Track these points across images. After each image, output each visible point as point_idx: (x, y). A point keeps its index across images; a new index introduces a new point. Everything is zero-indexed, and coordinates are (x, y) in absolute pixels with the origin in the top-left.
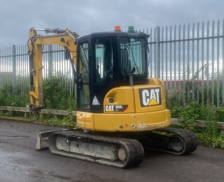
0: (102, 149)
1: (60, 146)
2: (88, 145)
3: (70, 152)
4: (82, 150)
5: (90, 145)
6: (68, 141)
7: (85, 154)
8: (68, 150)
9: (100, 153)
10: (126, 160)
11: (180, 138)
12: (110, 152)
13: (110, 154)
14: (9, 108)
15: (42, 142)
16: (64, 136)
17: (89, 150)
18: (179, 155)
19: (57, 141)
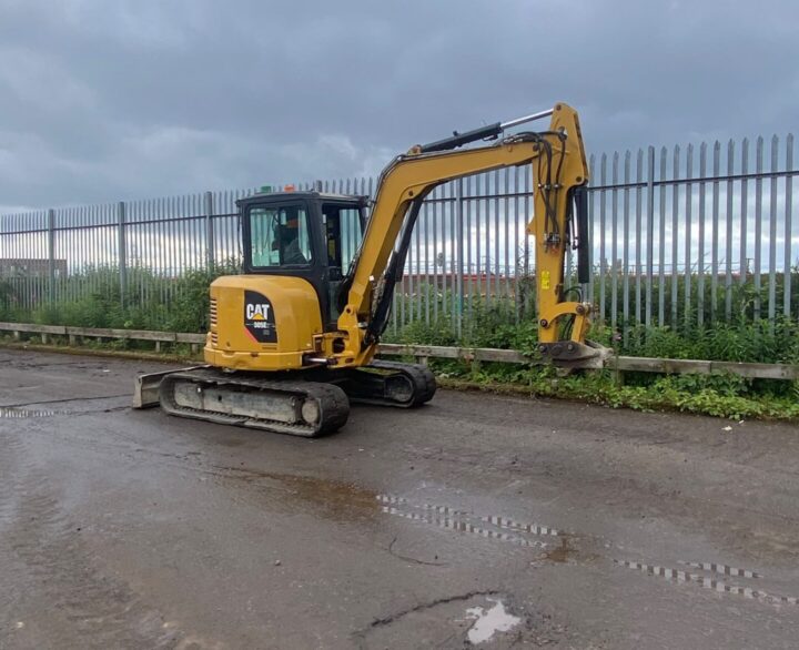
0: (270, 403)
1: (181, 400)
2: (241, 397)
3: (204, 411)
4: (228, 407)
5: (246, 396)
6: (199, 390)
7: (235, 413)
8: (200, 407)
9: (267, 410)
10: (317, 422)
11: (407, 379)
12: (285, 407)
13: (286, 413)
14: (118, 333)
15: (144, 393)
16: (190, 381)
17: (242, 407)
18: (407, 408)
19: (177, 389)
